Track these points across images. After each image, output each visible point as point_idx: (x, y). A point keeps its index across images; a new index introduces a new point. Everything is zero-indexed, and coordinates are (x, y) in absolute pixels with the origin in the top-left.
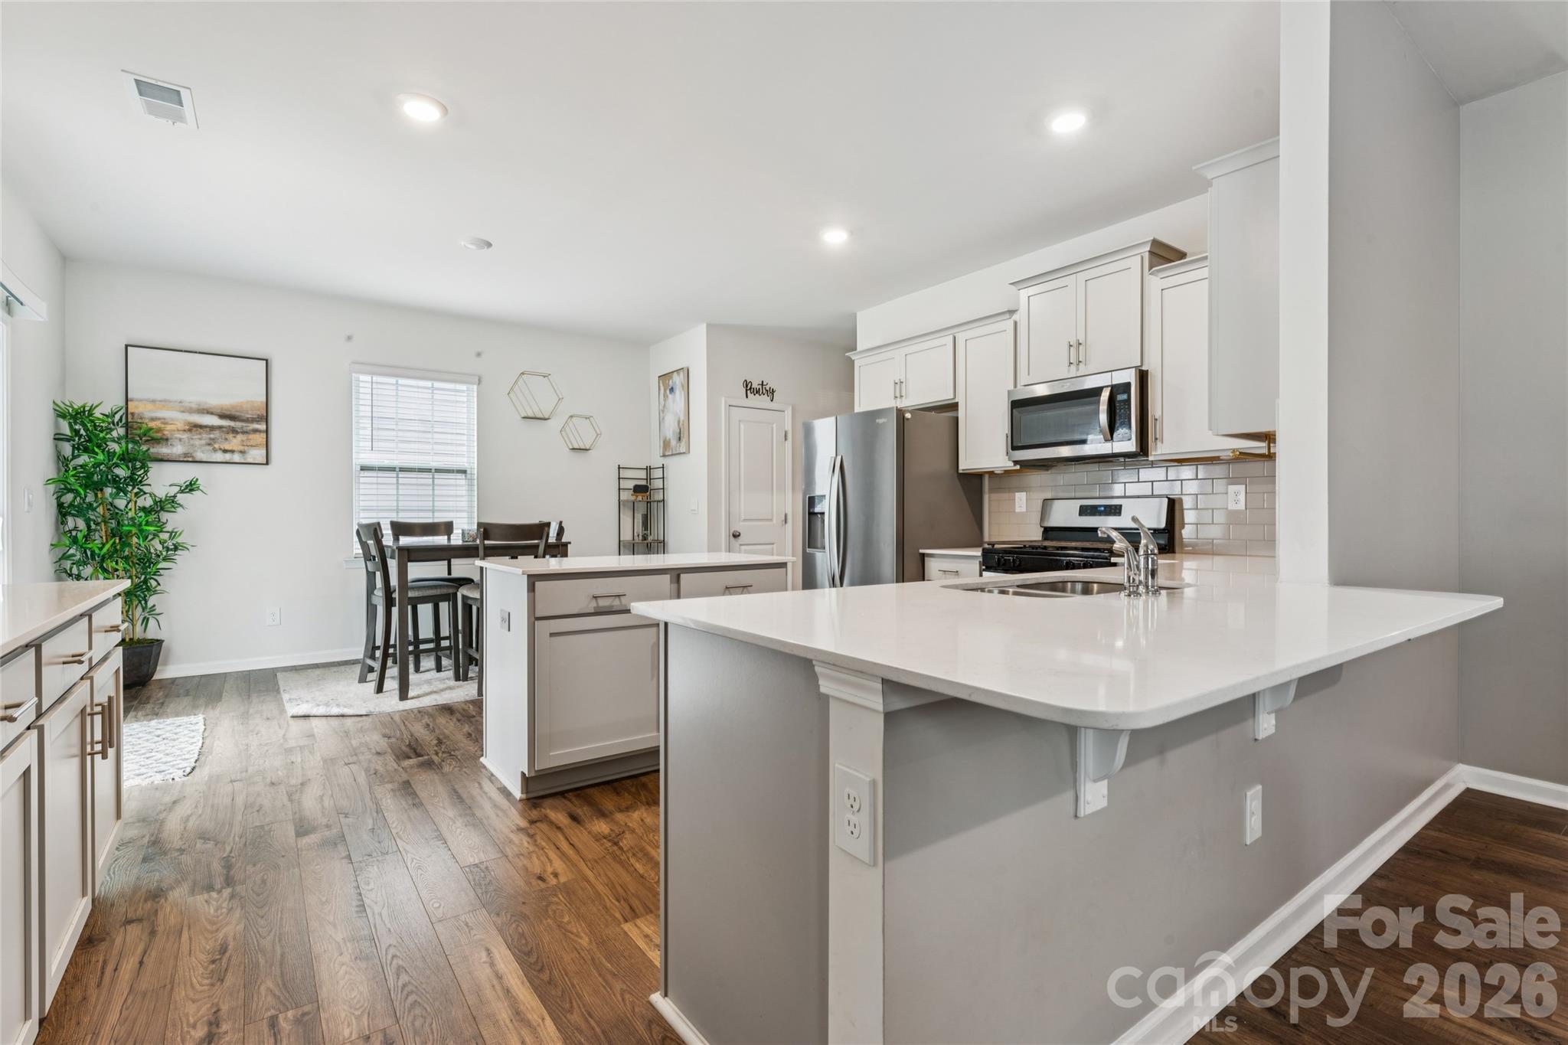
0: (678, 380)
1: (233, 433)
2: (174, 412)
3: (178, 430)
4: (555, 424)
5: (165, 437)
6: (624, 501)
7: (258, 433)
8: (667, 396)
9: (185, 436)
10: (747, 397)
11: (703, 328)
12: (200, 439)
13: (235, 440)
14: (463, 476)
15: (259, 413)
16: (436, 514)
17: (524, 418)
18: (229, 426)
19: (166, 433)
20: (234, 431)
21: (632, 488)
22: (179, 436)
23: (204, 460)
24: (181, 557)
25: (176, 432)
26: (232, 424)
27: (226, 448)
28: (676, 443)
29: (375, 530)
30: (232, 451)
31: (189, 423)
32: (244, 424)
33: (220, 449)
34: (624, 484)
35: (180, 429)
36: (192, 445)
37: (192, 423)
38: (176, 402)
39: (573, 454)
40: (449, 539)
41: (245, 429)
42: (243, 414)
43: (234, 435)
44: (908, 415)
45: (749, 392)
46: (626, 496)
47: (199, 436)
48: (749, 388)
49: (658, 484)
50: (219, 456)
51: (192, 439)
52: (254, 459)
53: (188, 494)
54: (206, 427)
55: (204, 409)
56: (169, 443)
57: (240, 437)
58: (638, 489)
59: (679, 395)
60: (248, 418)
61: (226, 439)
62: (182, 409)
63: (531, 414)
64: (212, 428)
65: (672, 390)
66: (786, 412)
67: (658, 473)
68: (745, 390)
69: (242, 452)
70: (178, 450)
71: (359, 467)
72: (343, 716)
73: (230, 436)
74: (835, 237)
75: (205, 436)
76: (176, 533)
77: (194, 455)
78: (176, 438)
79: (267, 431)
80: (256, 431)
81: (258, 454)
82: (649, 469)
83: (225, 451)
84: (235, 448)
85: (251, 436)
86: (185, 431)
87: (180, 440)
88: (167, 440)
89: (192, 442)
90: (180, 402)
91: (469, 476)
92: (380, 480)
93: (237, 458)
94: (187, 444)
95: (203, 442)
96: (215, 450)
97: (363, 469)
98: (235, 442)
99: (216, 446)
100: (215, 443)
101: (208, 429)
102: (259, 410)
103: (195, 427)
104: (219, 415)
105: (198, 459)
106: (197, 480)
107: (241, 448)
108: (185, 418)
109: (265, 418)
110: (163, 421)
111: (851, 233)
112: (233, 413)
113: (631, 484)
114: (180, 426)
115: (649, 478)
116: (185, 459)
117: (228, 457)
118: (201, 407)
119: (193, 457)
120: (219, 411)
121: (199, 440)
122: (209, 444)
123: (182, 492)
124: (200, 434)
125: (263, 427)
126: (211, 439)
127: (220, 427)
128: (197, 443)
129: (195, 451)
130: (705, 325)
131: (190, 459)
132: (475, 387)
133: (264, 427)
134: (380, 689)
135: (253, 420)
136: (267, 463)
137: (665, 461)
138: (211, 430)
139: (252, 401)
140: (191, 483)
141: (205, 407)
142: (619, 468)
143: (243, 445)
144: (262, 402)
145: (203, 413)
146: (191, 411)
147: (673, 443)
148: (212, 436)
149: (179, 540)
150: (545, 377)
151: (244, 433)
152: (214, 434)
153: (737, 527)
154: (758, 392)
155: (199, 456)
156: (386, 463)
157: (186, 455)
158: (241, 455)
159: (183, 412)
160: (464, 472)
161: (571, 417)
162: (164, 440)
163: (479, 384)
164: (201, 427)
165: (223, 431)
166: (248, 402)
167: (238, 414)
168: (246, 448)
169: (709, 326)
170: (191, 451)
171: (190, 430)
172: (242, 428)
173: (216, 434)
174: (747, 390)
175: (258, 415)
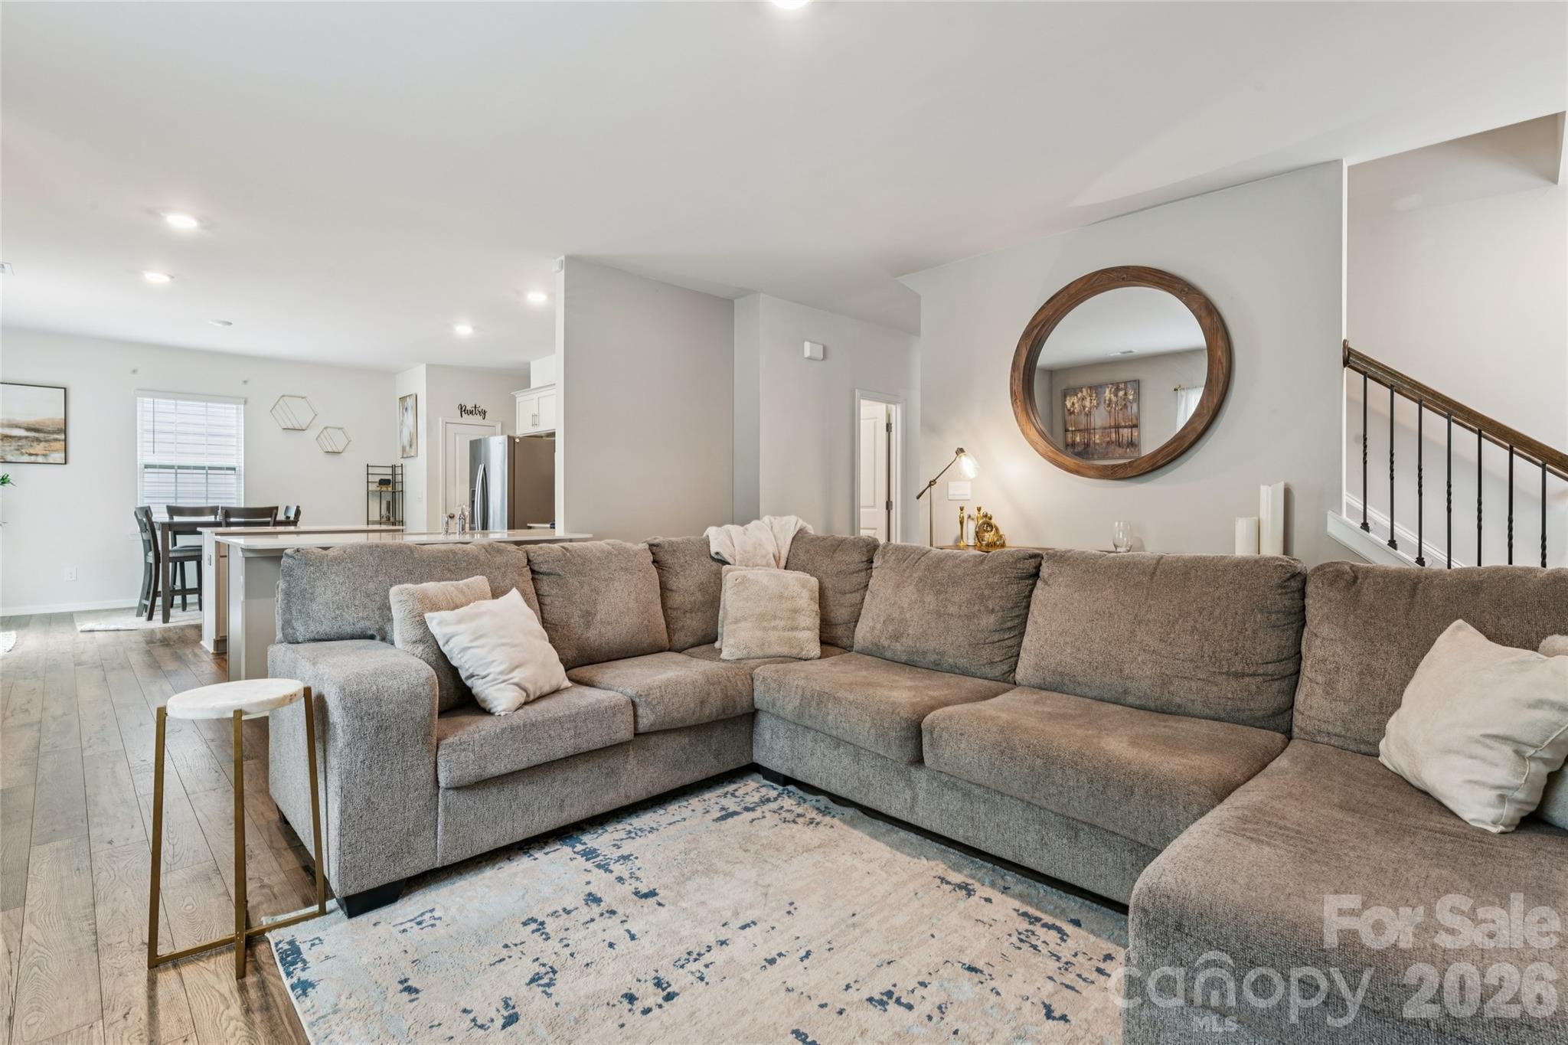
0: (410, 402)
4: (312, 434)
6: (372, 491)
7: (58, 441)
8: (405, 414)
11: (424, 367)
12: (11, 446)
14: (233, 472)
15: (58, 426)
16: (209, 501)
17: (284, 429)
18: (35, 436)
20: (39, 440)
21: (379, 481)
23: (16, 461)
26: (37, 435)
27: (32, 452)
28: (408, 450)
29: (147, 511)
30: (37, 455)
31: (1, 435)
32: (46, 435)
33: (27, 453)
34: (372, 478)
36: (4, 451)
37: (3, 435)
39: (329, 457)
40: (216, 518)
41: (48, 438)
42: (45, 428)
43: (38, 443)
44: (517, 440)
46: (373, 487)
47: (10, 444)
48: (463, 410)
49: (399, 478)
50: (26, 458)
51: (4, 446)
52: (55, 459)
54: (15, 437)
57: (43, 444)
58: (383, 482)
59: (410, 415)
60: (50, 430)
61: (32, 446)
63: (290, 426)
64: (21, 438)
65: (406, 409)
66: (497, 427)
67: (398, 471)
69: (45, 455)
71: (143, 465)
72: (118, 630)
73: (35, 443)
74: (464, 330)
75: (14, 443)
77: (5, 457)
79: (65, 440)
80: (56, 439)
81: (57, 456)
82: (394, 467)
83: (31, 454)
84: (39, 452)
85: (52, 444)
89: (3, 448)
91: (237, 472)
92: (160, 475)
93: (40, 459)
95: (13, 448)
96: (23, 454)
97: (146, 467)
98: (40, 448)
99: (24, 451)
100: (23, 448)
101: (17, 439)
102: (59, 424)
103: (6, 437)
104: (27, 429)
105: (10, 460)
106: (8, 475)
107: (44, 452)
109: (64, 431)
111: (474, 328)
112: (38, 427)
113: (377, 479)
115: (394, 474)
117: (33, 458)
118: (13, 423)
119: (4, 459)
120: (27, 426)
122: (18, 450)
124: (10, 442)
125: (61, 437)
126: (19, 446)
127: (27, 437)
128: (8, 448)
129: (6, 455)
130: (425, 365)
131: (2, 461)
132: (242, 406)
133: (63, 437)
134: (150, 618)
135: (54, 432)
136: (65, 463)
137: (403, 461)
138: (19, 440)
139: (54, 418)
140: (3, 477)
141: (16, 423)
142: (368, 465)
143: (46, 450)
144: (61, 419)
145: (14, 427)
146: (2, 426)
147: (408, 448)
148: (20, 444)
150: (303, 398)
151: (46, 441)
152: (22, 442)
153: (453, 510)
154: (471, 412)
155: (10, 457)
156: (167, 463)
158: (43, 457)
160: (234, 469)
161: (326, 428)
163: (246, 404)
164: (11, 437)
165: (30, 440)
166: (49, 419)
167: (41, 427)
168: (48, 452)
169: (428, 366)
170: (2, 455)
171: (2, 440)
172: (45, 437)
173: (24, 442)
175: (58, 428)
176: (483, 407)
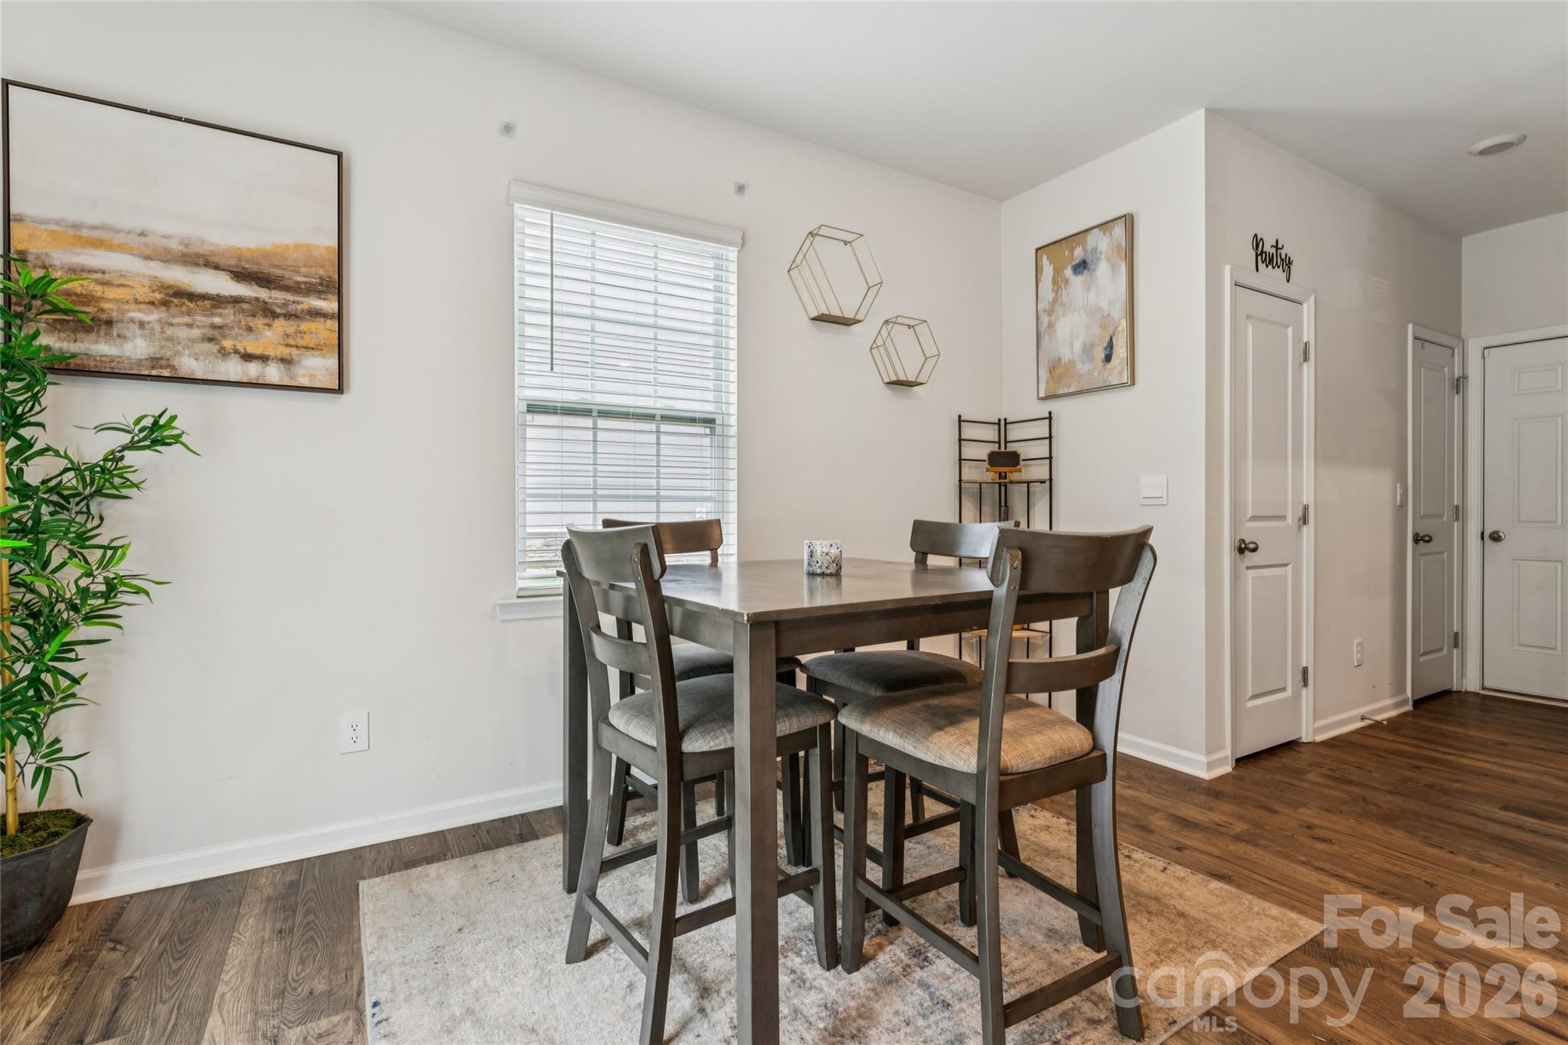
0: (1098, 244)
1: (265, 316)
2: (129, 258)
3: (136, 302)
4: (863, 334)
5: (104, 316)
6: (968, 484)
7: (321, 320)
8: (1066, 282)
9: (153, 316)
10: (1257, 270)
11: (1198, 118)
12: (190, 326)
13: (268, 333)
14: (711, 431)
15: (321, 272)
17: (814, 319)
18: (257, 299)
19: (106, 306)
20: (268, 312)
21: (985, 457)
22: (138, 315)
23: (199, 376)
24: (131, 611)
25: (133, 307)
26: (263, 294)
27: (250, 350)
30: (264, 359)
31: (163, 287)
32: (290, 297)
33: (236, 352)
34: (971, 451)
35: (140, 299)
36: (170, 339)
37: (169, 287)
38: (129, 232)
39: (889, 391)
41: (292, 308)
42: (286, 274)
43: (266, 321)
45: (1259, 258)
46: (972, 473)
47: (187, 319)
48: (1260, 252)
50: (234, 369)
51: (172, 325)
52: (312, 376)
53: (147, 452)
54: (204, 297)
55: (198, 255)
56: (115, 332)
57: (280, 325)
58: (993, 461)
60: (298, 283)
61: (250, 329)
62: (147, 252)
63: (824, 313)
64: (218, 301)
65: (1080, 267)
66: (1305, 305)
67: (1032, 430)
68: (1254, 253)
69: (286, 361)
70: (136, 348)
71: (525, 403)
73: (259, 322)
75: (200, 319)
76: (115, 549)
77: (175, 362)
78: (132, 321)
79: (339, 316)
80: (316, 314)
81: (318, 367)
82: (1002, 425)
83: (248, 357)
84: (270, 352)
85: (304, 326)
86: (152, 303)
87: (142, 325)
88: (109, 323)
89: (169, 331)
90: (142, 234)
91: (718, 430)
92: (567, 434)
93: (273, 373)
94: (157, 336)
95: (196, 333)
96: (224, 353)
97: (533, 408)
98: (269, 337)
99: (227, 344)
100: (224, 336)
101: (207, 303)
102: (322, 266)
103: (177, 297)
104: (231, 272)
105: (183, 372)
106: (173, 418)
107: (284, 351)
108: (154, 273)
109: (336, 286)
110: (99, 276)
112: (266, 268)
113: (982, 452)
114: (144, 294)
115: (1004, 441)
116: (154, 373)
117: (253, 370)
118: (192, 249)
119: (173, 367)
120: (233, 262)
121: (187, 328)
122: (211, 340)
123: (132, 446)
124: (189, 314)
125: (329, 305)
126: (213, 326)
127: (236, 301)
128: (183, 333)
129: (177, 353)
130: (1202, 113)
131: (166, 373)
132: (734, 251)
133: (335, 306)
135: (310, 290)
136: (340, 390)
137: (1054, 406)
138: (214, 307)
139: (308, 246)
140: (156, 423)
141: (200, 251)
142: (960, 421)
143: (287, 345)
144: (329, 249)
145: (197, 265)
146: (168, 257)
147: (1086, 367)
148: (217, 320)
149: (122, 568)
150: (851, 242)
151: (288, 316)
152: (220, 315)
153: (1251, 532)
154: (1271, 261)
155: (188, 365)
156: (578, 397)
157: (155, 361)
158: (282, 366)
159: (148, 258)
160: (711, 422)
161: (890, 321)
162: (103, 324)
163: (743, 245)
164: (192, 296)
165: (243, 311)
166: (298, 246)
167: (277, 272)
168: (294, 351)
169: (1210, 114)
170: (168, 354)
171: (165, 303)
172: (286, 304)
173: (226, 316)
174: (1257, 256)
175: (321, 278)
176: (1288, 250)
